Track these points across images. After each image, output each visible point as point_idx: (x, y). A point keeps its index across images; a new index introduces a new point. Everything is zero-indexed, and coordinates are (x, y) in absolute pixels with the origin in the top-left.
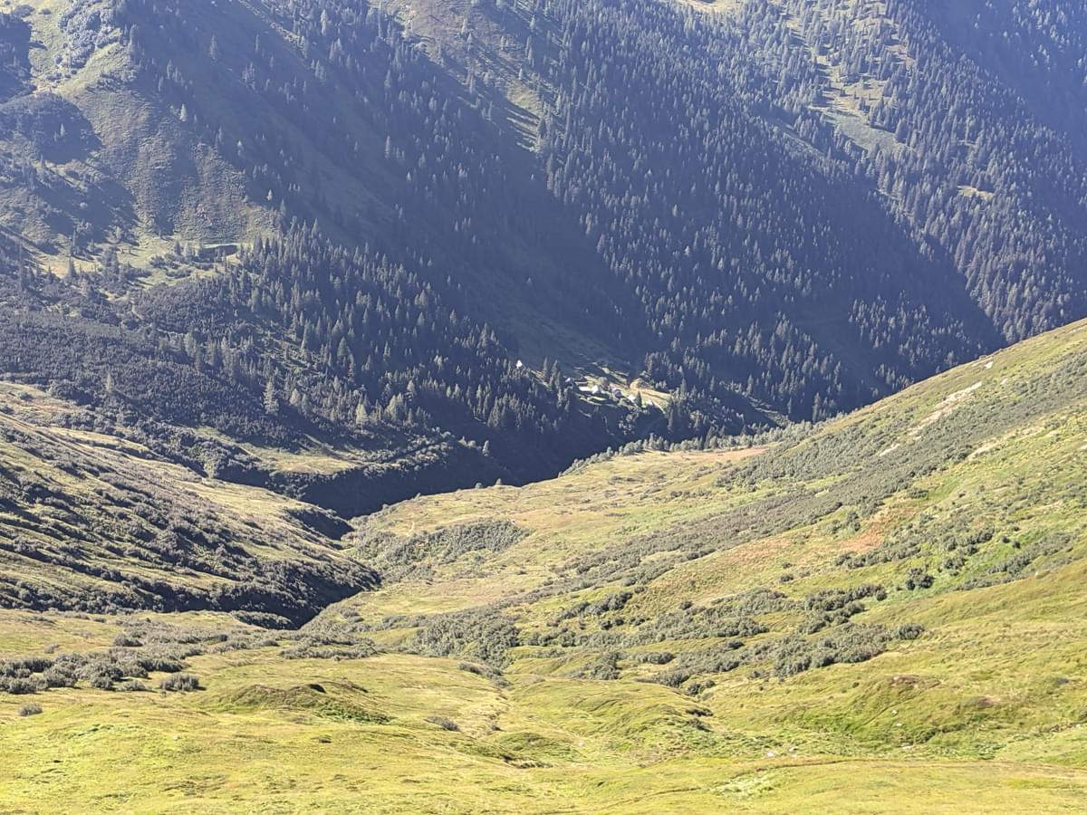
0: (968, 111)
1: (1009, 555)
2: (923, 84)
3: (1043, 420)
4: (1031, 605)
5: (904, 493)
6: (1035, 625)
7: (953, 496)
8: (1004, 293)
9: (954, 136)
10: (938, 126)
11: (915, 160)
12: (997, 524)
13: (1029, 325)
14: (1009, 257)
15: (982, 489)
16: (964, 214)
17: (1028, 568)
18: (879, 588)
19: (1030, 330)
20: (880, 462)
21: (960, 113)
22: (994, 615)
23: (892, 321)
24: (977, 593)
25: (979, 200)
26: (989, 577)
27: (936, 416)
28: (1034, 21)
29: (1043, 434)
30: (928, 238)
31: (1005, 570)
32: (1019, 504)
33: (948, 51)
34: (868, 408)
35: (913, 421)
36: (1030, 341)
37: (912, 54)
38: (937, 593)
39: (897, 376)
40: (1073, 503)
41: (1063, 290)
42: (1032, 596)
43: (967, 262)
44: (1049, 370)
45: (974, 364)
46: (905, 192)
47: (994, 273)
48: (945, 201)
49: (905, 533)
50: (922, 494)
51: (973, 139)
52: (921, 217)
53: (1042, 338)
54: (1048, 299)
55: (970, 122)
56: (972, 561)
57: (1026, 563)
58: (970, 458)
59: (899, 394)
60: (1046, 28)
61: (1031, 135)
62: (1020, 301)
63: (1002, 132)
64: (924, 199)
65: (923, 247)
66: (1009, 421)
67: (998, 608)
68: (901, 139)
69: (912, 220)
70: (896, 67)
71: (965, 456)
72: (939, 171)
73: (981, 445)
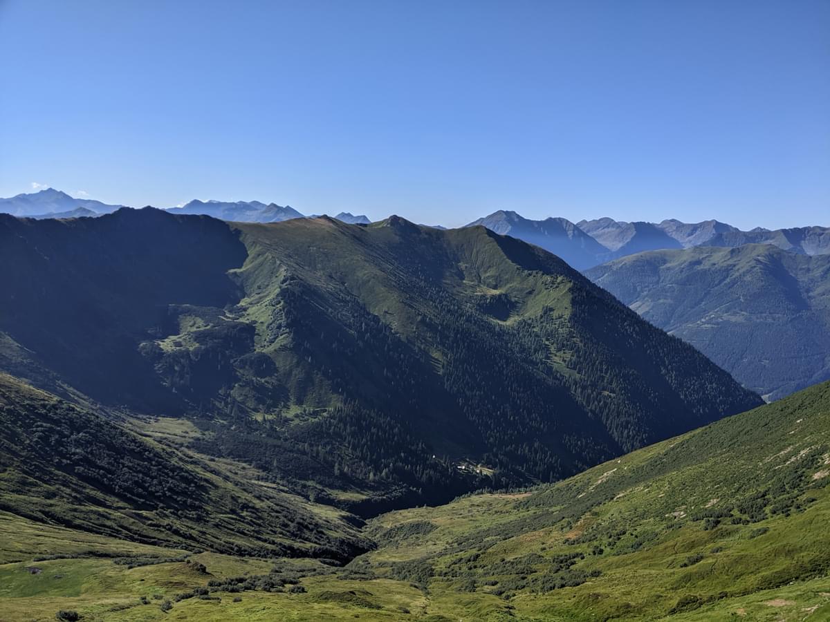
0: (604, 363)
1: (633, 541)
2: (586, 352)
3: (643, 484)
4: (645, 562)
5: (589, 513)
6: (647, 571)
7: (609, 515)
8: (622, 433)
9: (599, 373)
10: (593, 368)
11: (585, 380)
12: (627, 527)
13: (633, 446)
14: (623, 419)
15: (620, 512)
16: (605, 402)
17: (641, 547)
18: (581, 554)
19: (633, 448)
20: (578, 500)
21: (601, 363)
22: (630, 567)
23: (579, 443)
24: (622, 557)
25: (610, 397)
26: (626, 550)
27: (600, 482)
28: (627, 330)
29: (643, 490)
30: (591, 410)
31: (632, 547)
32: (636, 519)
33: (595, 341)
34: (572, 478)
35: (590, 484)
36: (634, 452)
37: (581, 341)
38: (605, 557)
39: (583, 465)
40: (658, 519)
41: (645, 433)
42: (644, 559)
43: (607, 420)
44: (643, 464)
45: (613, 461)
46: (582, 392)
47: (617, 425)
48: (597, 396)
49: (590, 530)
50: (596, 514)
51: (606, 373)
52: (588, 402)
53: (639, 451)
54: (639, 436)
55: (605, 367)
56: (618, 543)
57: (641, 544)
58: (615, 499)
59: (584, 473)
60: (631, 333)
61: (628, 372)
62: (628, 436)
63: (617, 371)
64: (589, 396)
65: (590, 414)
66: (629, 484)
67: (631, 564)
68: (578, 373)
69: (584, 403)
70: (575, 346)
71: (612, 498)
72: (594, 385)
73: (619, 494)
